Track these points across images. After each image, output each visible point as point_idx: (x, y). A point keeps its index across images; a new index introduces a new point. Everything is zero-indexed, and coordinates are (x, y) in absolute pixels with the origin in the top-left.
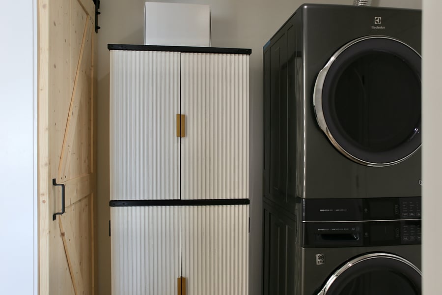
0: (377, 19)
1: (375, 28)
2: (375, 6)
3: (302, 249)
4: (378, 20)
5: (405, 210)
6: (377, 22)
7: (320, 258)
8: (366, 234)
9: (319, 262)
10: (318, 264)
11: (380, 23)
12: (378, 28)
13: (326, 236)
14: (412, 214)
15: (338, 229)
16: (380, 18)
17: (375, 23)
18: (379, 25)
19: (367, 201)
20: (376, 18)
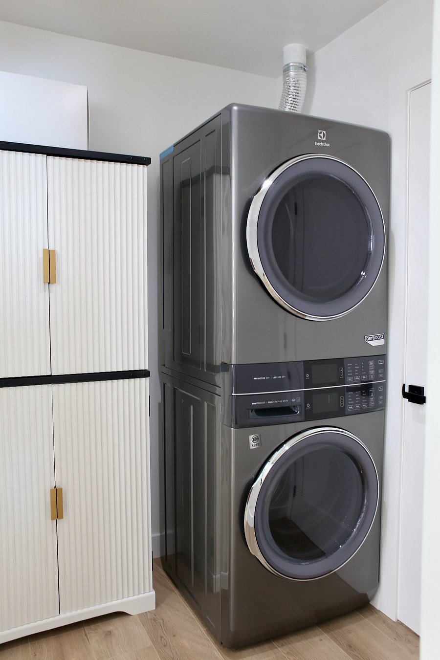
0: (321, 133)
1: (318, 144)
2: (306, 113)
3: (231, 430)
4: (322, 135)
5: (350, 373)
6: (321, 137)
7: (255, 439)
8: (308, 405)
9: (252, 445)
10: (252, 447)
11: (325, 139)
12: (322, 144)
13: (261, 411)
14: (357, 378)
15: (276, 402)
16: (325, 132)
17: (319, 138)
18: (323, 142)
19: (308, 365)
20: (319, 131)
